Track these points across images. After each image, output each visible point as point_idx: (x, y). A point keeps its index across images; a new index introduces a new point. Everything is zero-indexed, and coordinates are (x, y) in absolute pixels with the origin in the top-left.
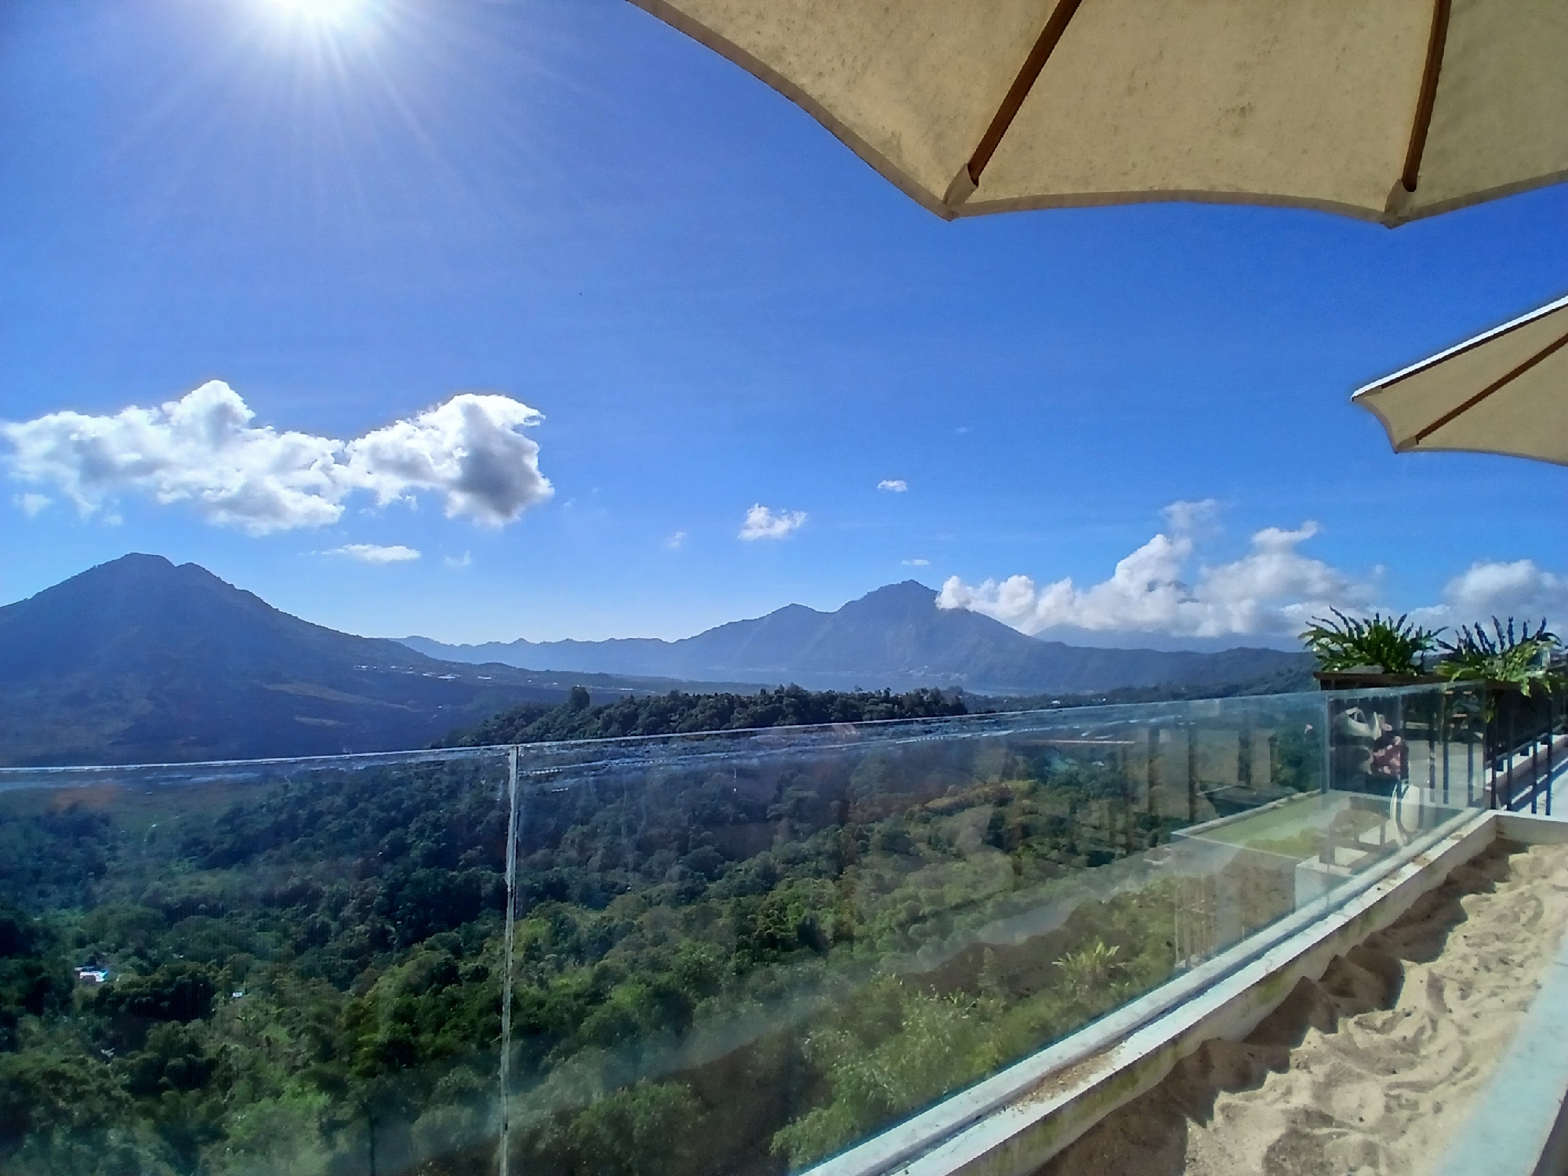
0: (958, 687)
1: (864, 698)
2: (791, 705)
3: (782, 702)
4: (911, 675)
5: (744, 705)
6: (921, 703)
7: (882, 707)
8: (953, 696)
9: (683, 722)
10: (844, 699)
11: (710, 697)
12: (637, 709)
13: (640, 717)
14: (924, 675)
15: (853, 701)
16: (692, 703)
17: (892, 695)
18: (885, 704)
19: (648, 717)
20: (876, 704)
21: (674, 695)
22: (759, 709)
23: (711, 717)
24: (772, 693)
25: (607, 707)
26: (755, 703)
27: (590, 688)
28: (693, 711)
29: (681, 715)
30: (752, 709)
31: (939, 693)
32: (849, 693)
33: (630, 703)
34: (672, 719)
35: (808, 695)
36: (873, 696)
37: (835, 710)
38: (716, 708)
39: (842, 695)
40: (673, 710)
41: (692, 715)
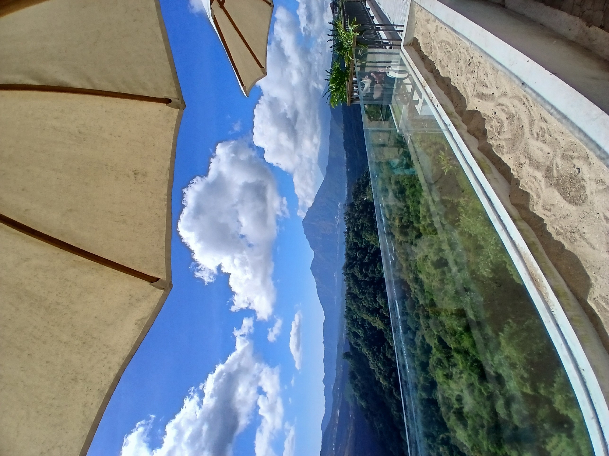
0: (343, 206)
1: (347, 241)
2: (350, 269)
3: (349, 273)
4: (338, 223)
5: (350, 288)
6: (349, 219)
7: (351, 234)
8: (346, 208)
9: (356, 313)
10: (348, 249)
11: (347, 302)
12: (351, 332)
13: (355, 331)
14: (339, 218)
15: (349, 245)
16: (349, 310)
17: (346, 231)
18: (350, 233)
19: (355, 328)
20: (350, 236)
21: (346, 317)
22: (352, 282)
23: (355, 302)
24: (345, 277)
25: (350, 344)
26: (349, 284)
27: (343, 352)
28: (352, 309)
29: (354, 314)
30: (351, 285)
31: (345, 213)
32: (345, 247)
33: (349, 335)
34: (355, 317)
35: (346, 263)
36: (347, 238)
37: (352, 252)
38: (351, 300)
39: (346, 250)
40: (352, 317)
41: (354, 309)
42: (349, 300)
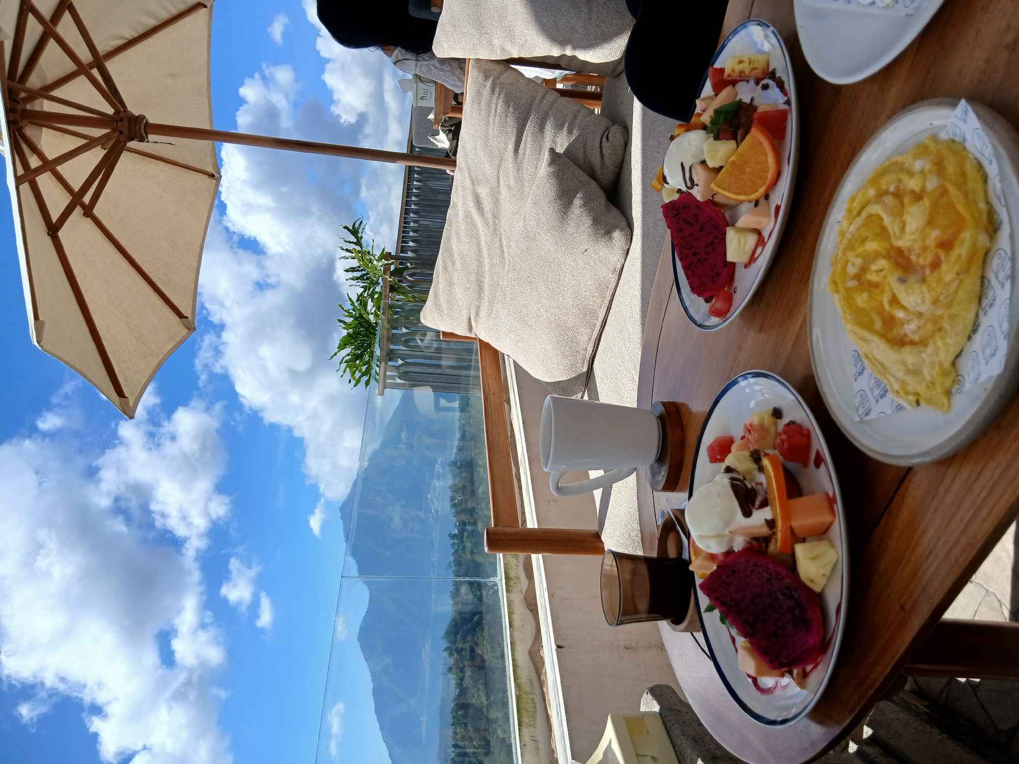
42: (460, 725)
